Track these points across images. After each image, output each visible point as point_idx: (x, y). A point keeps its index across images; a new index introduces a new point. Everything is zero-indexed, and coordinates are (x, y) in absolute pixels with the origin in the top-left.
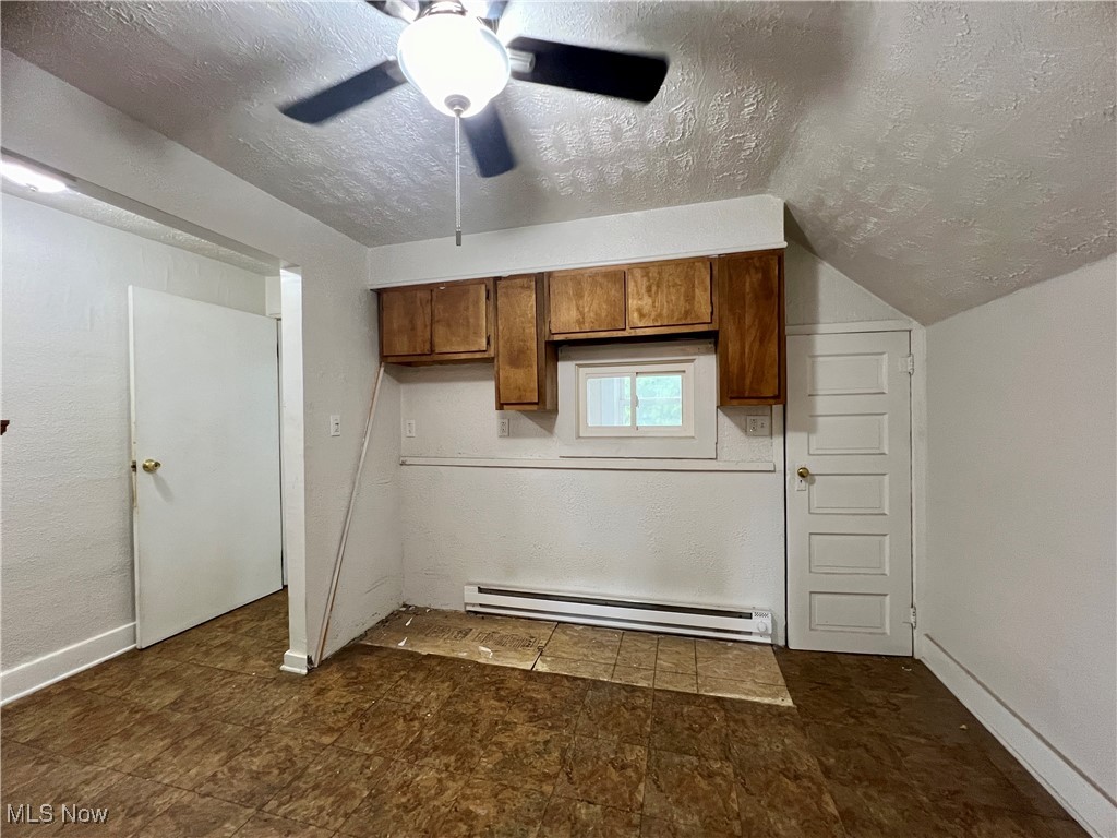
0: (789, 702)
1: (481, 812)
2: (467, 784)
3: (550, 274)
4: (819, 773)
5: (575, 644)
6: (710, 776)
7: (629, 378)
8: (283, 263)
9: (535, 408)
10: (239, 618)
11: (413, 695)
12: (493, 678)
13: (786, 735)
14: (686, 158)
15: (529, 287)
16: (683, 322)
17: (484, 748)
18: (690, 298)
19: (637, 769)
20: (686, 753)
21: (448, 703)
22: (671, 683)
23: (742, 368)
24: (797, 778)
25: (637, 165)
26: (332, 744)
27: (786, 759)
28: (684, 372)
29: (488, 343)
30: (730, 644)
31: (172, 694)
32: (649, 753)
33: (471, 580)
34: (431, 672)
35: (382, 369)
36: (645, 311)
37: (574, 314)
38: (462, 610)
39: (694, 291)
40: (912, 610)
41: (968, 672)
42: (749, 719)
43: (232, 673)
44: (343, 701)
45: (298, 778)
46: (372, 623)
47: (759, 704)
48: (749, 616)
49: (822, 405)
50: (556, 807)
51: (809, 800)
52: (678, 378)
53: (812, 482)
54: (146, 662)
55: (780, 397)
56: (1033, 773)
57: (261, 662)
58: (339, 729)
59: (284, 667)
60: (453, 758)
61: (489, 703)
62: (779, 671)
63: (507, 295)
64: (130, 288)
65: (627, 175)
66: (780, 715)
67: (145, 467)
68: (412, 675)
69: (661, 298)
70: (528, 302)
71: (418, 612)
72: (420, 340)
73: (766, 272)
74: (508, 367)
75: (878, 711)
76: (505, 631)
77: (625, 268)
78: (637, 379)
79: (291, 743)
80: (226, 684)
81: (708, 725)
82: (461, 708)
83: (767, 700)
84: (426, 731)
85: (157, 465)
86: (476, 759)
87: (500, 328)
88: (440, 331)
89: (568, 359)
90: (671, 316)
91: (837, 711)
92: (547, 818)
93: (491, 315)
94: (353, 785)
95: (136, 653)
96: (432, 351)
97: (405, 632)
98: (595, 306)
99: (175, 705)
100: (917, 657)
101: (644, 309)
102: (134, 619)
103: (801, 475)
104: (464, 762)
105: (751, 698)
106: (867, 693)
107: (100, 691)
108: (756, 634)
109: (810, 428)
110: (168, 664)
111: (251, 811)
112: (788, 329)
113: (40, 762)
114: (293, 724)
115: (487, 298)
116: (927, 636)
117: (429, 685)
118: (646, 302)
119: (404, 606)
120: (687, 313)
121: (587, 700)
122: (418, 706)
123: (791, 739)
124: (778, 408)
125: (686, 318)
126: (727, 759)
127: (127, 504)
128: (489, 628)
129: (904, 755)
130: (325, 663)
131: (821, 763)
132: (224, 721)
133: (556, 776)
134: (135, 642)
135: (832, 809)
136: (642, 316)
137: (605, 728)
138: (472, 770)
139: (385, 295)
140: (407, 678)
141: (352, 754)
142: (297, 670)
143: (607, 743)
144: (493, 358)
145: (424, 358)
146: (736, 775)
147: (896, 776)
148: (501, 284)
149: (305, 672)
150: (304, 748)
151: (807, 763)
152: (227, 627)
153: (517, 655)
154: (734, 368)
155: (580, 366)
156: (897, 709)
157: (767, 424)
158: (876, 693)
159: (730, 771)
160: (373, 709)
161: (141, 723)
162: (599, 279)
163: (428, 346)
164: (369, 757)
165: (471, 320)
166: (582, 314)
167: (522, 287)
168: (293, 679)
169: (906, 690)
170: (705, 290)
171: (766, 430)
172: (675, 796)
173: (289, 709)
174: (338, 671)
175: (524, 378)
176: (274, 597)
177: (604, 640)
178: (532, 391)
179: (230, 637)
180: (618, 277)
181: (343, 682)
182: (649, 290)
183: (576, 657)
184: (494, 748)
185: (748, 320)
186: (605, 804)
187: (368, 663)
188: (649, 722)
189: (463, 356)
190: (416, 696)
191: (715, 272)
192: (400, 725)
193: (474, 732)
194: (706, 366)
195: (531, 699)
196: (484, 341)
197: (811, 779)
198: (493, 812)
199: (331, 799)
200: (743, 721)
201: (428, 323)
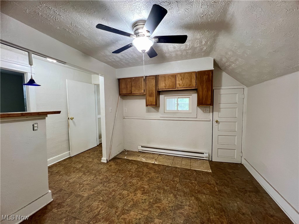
0: (211, 171)
1: (146, 187)
2: (143, 183)
3: (158, 75)
4: (215, 184)
5: (163, 159)
6: (192, 183)
7: (176, 99)
8: (100, 74)
9: (155, 106)
10: (89, 152)
11: (129, 167)
12: (146, 165)
13: (209, 177)
14: (190, 51)
15: (154, 79)
16: (189, 87)
17: (145, 177)
18: (191, 81)
19: (177, 182)
20: (187, 179)
21: (137, 169)
22: (185, 167)
23: (203, 97)
24: (210, 184)
25: (179, 53)
26: (115, 175)
27: (208, 181)
28: (189, 97)
29: (144, 91)
30: (199, 160)
31: (81, 165)
32: (179, 179)
33: (140, 145)
34: (132, 163)
35: (120, 97)
36: (180, 84)
37: (164, 85)
38: (138, 151)
39: (192, 80)
40: (241, 153)
41: (252, 166)
42: (201, 174)
43: (91, 162)
44: (115, 168)
45: (110, 180)
46: (118, 153)
47: (204, 171)
48: (203, 153)
49: (222, 106)
50: (161, 187)
51: (212, 188)
52: (188, 99)
53: (219, 124)
54: (73, 159)
55: (212, 104)
56: (261, 185)
57: (97, 160)
58: (115, 173)
59: (101, 161)
60: (139, 178)
61: (145, 169)
62: (209, 165)
63: (148, 80)
64: (67, 80)
65: (177, 55)
66: (208, 173)
67: (71, 119)
68: (129, 163)
69: (184, 81)
70: (154, 82)
71: (128, 151)
72: (128, 90)
73: (209, 75)
74: (149, 97)
75: (230, 174)
76: (148, 155)
77: (176, 74)
78: (179, 99)
79: (106, 174)
80: (91, 164)
81: (192, 175)
82: (140, 170)
83: (206, 171)
84: (133, 174)
85: (73, 118)
86: (144, 179)
87: (147, 88)
88: (133, 88)
89: (162, 94)
90: (187, 85)
91: (221, 173)
92: (159, 189)
93: (145, 85)
94: (120, 182)
95: (70, 158)
96: (131, 93)
97: (126, 155)
98: (169, 83)
99: (82, 167)
100: (242, 164)
101: (180, 83)
102: (70, 150)
103: (216, 122)
104: (141, 179)
105: (202, 170)
106: (228, 170)
107: (66, 164)
108: (205, 158)
109: (219, 111)
110: (78, 160)
111: (102, 185)
112: (214, 88)
113: (60, 176)
114: (106, 171)
115: (144, 81)
116: (245, 159)
117: (132, 165)
118: (181, 82)
119: (125, 150)
120: (190, 85)
121: (166, 169)
122: (131, 169)
123: (210, 178)
124: (211, 107)
125: (190, 86)
126: (196, 181)
127: (67, 126)
128: (144, 155)
129: (234, 182)
130: (110, 161)
131: (216, 182)
132: (92, 170)
133: (160, 182)
134: (70, 155)
135: (217, 190)
136: (180, 85)
137: (170, 174)
138: (143, 180)
139: (120, 80)
140: (128, 164)
141: (119, 177)
142: (104, 162)
143: (171, 177)
144: (145, 95)
145: (129, 95)
146: (197, 183)
147: (232, 185)
148: (147, 78)
149: (106, 162)
150: (109, 176)
151: (213, 182)
152: (87, 153)
153: (151, 160)
154: (201, 97)
155: (165, 96)
156: (235, 173)
157: (209, 110)
158: (231, 170)
159: (196, 183)
160: (121, 169)
161: (76, 170)
162: (170, 77)
163: (130, 92)
164: (122, 177)
165: (140, 86)
166: (166, 85)
167: (152, 78)
168: (104, 163)
169: (238, 170)
170: (194, 79)
171: (209, 112)
172: (184, 186)
173: (104, 169)
174: (113, 162)
175: (153, 99)
176: (96, 147)
177: (170, 158)
178: (154, 102)
179: (89, 155)
180: (174, 76)
181: (115, 164)
182: (181, 79)
183: (164, 161)
184: (147, 177)
185: (204, 86)
186: (170, 187)
187: (119, 161)
188: (180, 174)
189: (138, 94)
190: (130, 167)
191: (197, 75)
192: (128, 172)
193: (143, 174)
194: (195, 96)
195: (154, 169)
196: (143, 91)
197: (213, 185)
198: (148, 187)
199: (117, 184)
200: (200, 174)
201: (130, 87)
